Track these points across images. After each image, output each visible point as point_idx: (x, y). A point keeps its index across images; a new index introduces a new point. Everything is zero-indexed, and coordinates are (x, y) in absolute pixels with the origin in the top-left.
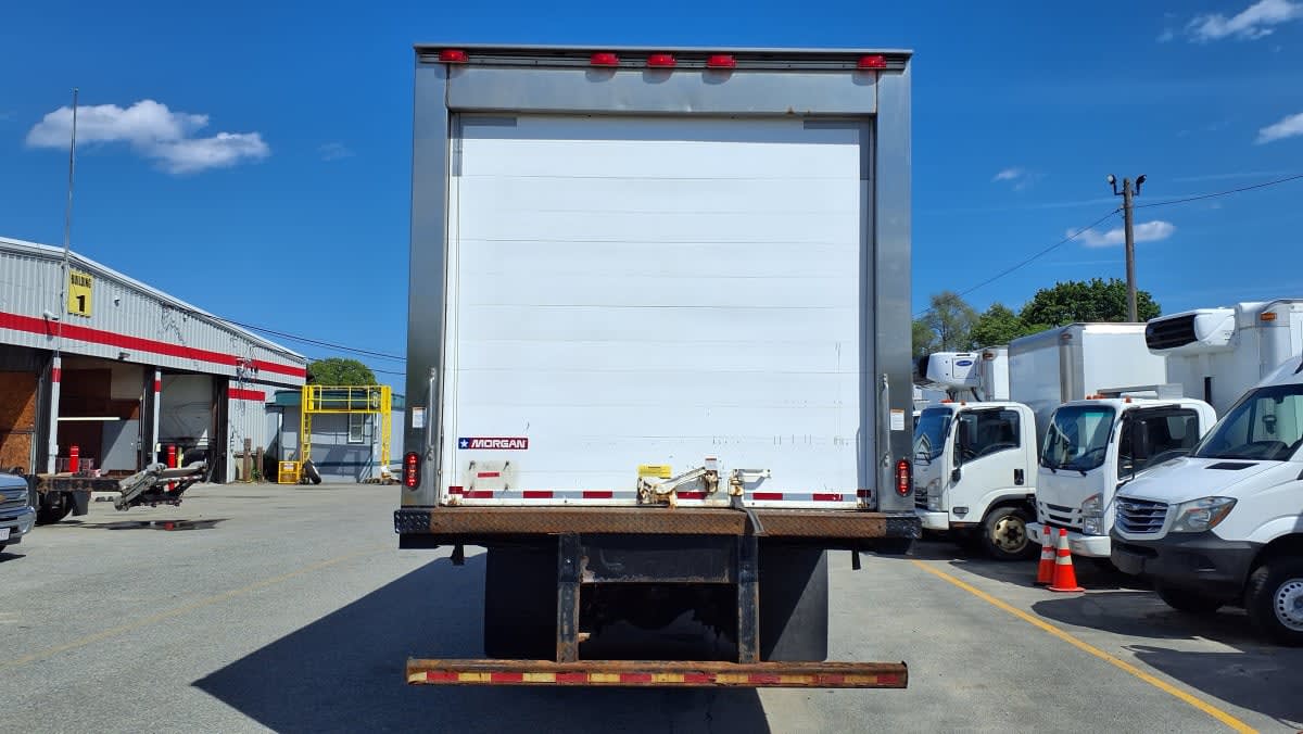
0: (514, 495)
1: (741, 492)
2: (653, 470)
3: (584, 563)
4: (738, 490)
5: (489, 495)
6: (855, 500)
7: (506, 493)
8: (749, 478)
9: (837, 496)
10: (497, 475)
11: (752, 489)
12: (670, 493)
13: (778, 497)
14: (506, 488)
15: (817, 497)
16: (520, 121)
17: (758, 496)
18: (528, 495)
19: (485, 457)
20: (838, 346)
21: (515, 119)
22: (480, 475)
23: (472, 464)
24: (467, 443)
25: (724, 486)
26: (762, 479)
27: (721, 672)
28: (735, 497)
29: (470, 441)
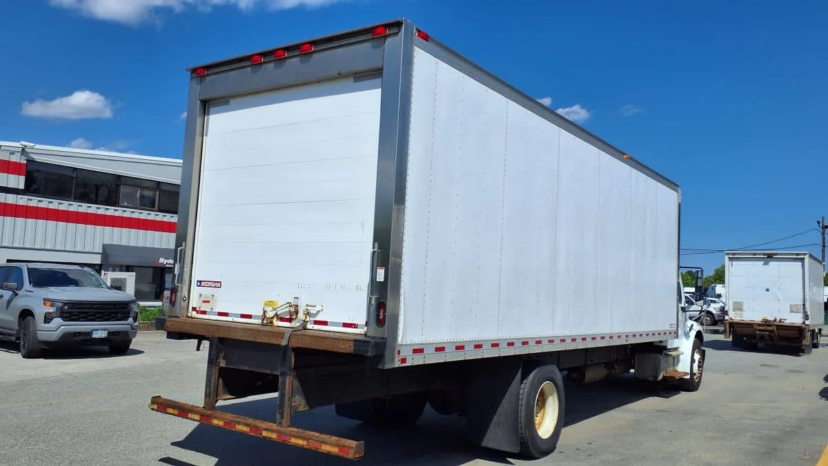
0: (214, 314)
1: (308, 319)
2: (270, 303)
3: (222, 355)
4: (306, 318)
5: (204, 313)
6: (364, 328)
7: (212, 313)
8: (313, 311)
9: (355, 325)
10: (209, 302)
11: (314, 317)
12: (273, 318)
13: (325, 323)
14: (212, 309)
15: (345, 325)
16: (232, 102)
17: (317, 323)
18: (220, 314)
19: (206, 291)
20: (363, 224)
21: (229, 101)
22: (204, 302)
23: (201, 295)
24: (200, 283)
25: (301, 316)
26: (319, 312)
27: (266, 430)
28: (305, 322)
29: (200, 282)
